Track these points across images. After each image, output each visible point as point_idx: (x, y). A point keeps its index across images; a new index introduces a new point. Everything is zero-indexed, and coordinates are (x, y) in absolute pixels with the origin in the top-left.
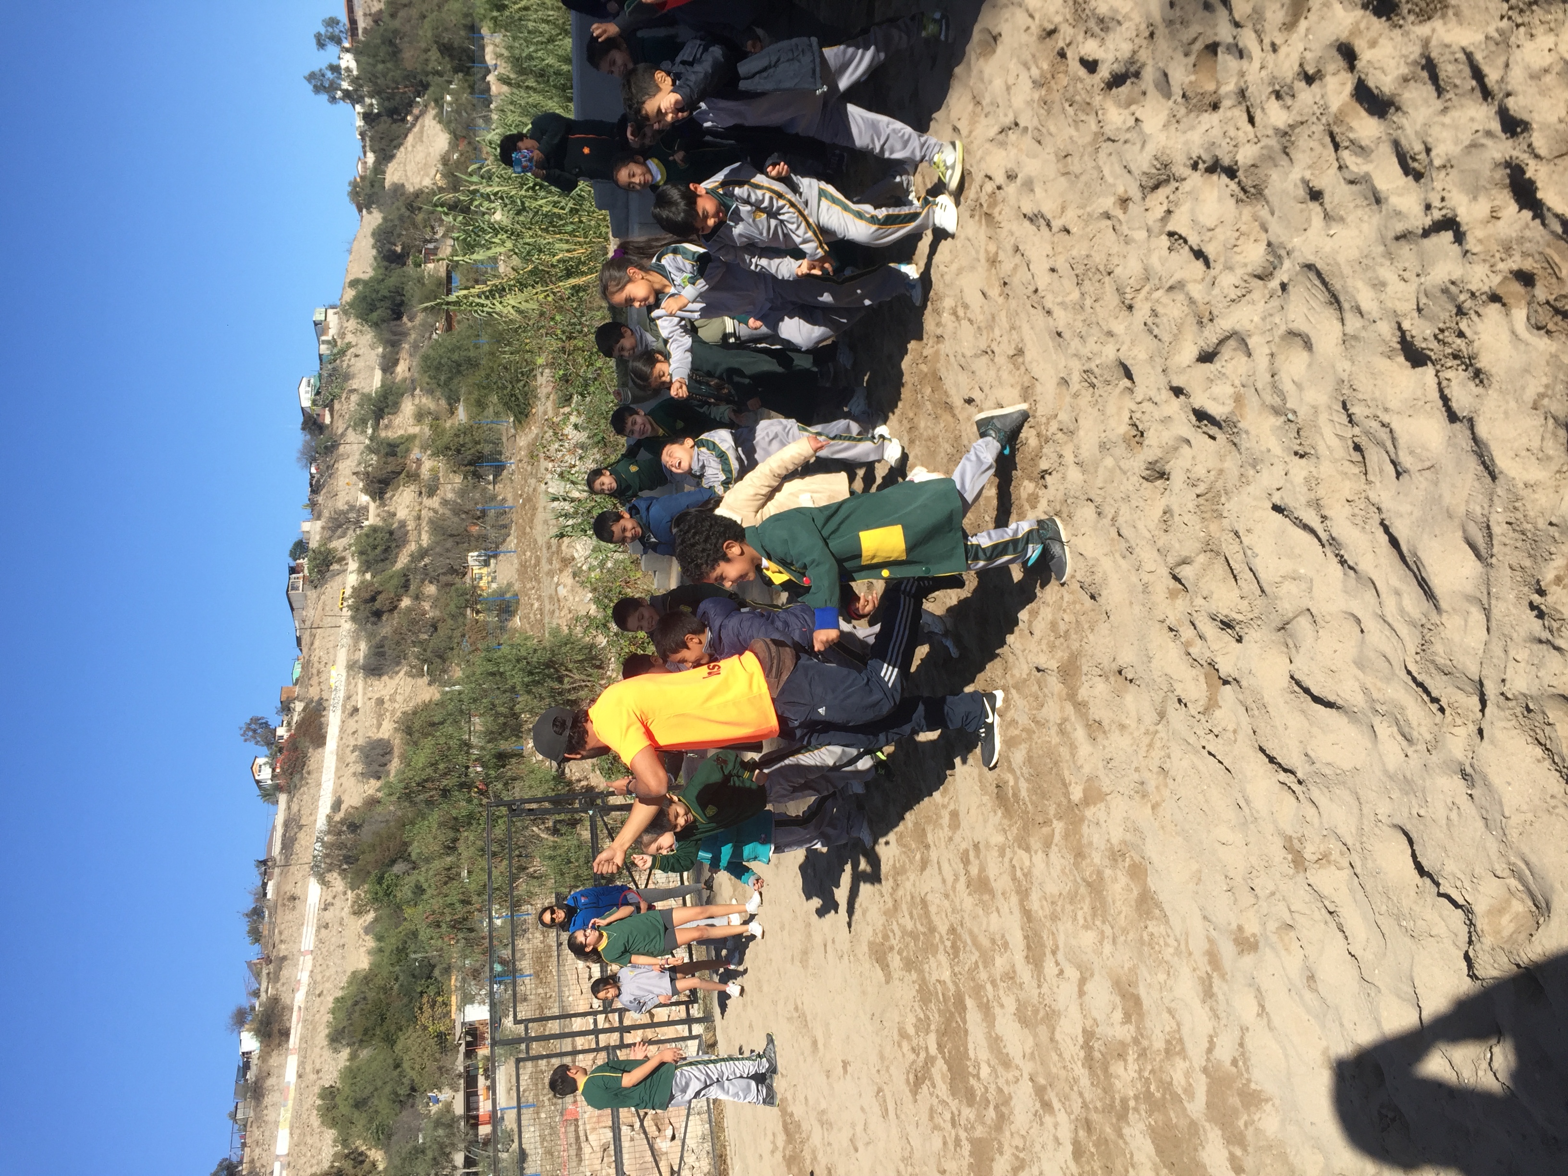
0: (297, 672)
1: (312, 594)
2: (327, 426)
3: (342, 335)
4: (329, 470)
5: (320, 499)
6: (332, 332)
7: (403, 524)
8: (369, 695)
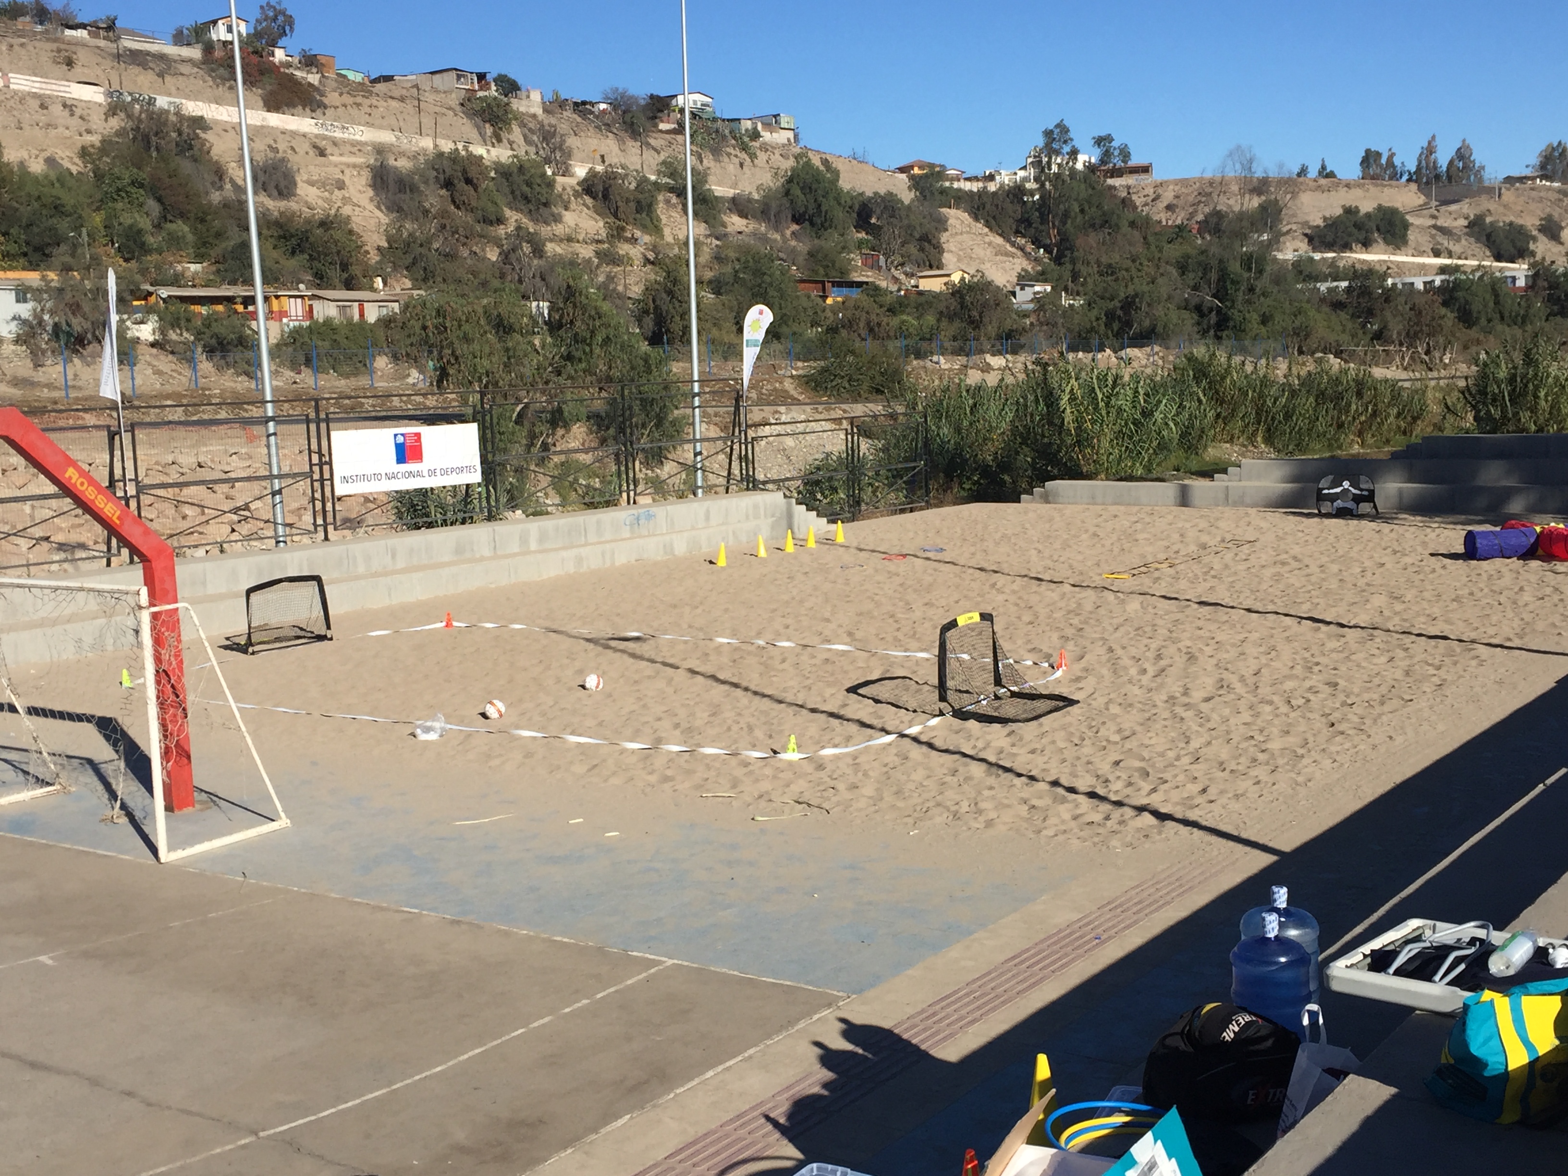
0: (354, 76)
1: (454, 100)
2: (656, 126)
3: (765, 148)
4: (604, 125)
5: (568, 113)
6: (766, 136)
7: (557, 219)
8: (347, 171)
